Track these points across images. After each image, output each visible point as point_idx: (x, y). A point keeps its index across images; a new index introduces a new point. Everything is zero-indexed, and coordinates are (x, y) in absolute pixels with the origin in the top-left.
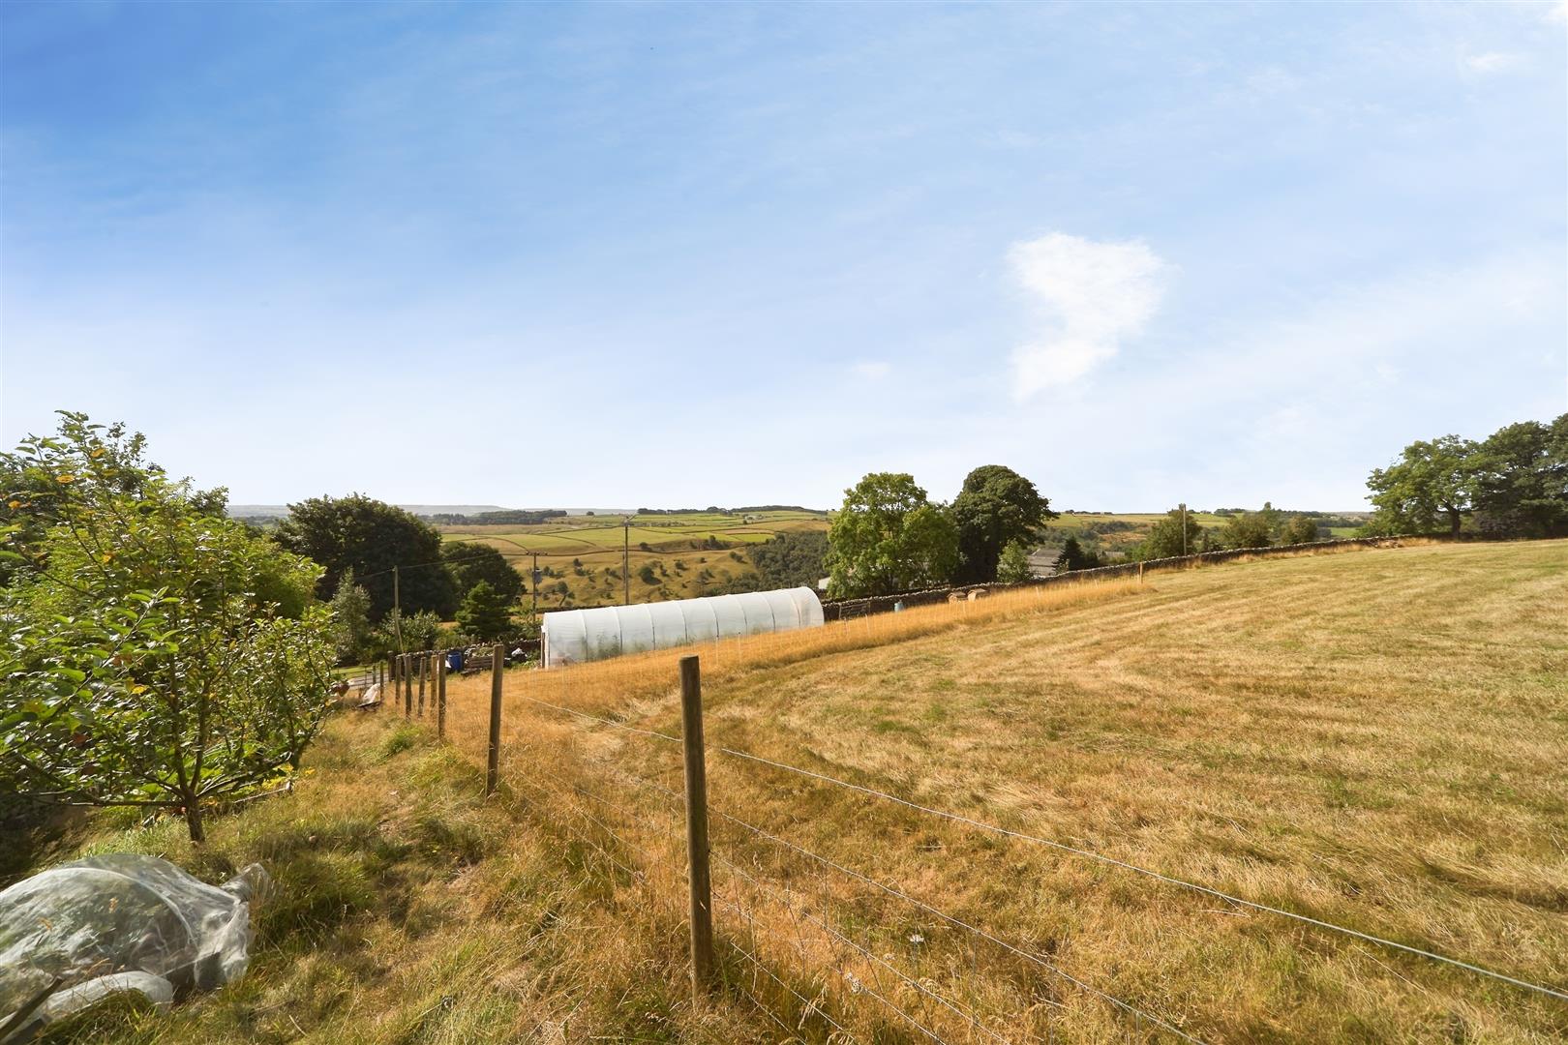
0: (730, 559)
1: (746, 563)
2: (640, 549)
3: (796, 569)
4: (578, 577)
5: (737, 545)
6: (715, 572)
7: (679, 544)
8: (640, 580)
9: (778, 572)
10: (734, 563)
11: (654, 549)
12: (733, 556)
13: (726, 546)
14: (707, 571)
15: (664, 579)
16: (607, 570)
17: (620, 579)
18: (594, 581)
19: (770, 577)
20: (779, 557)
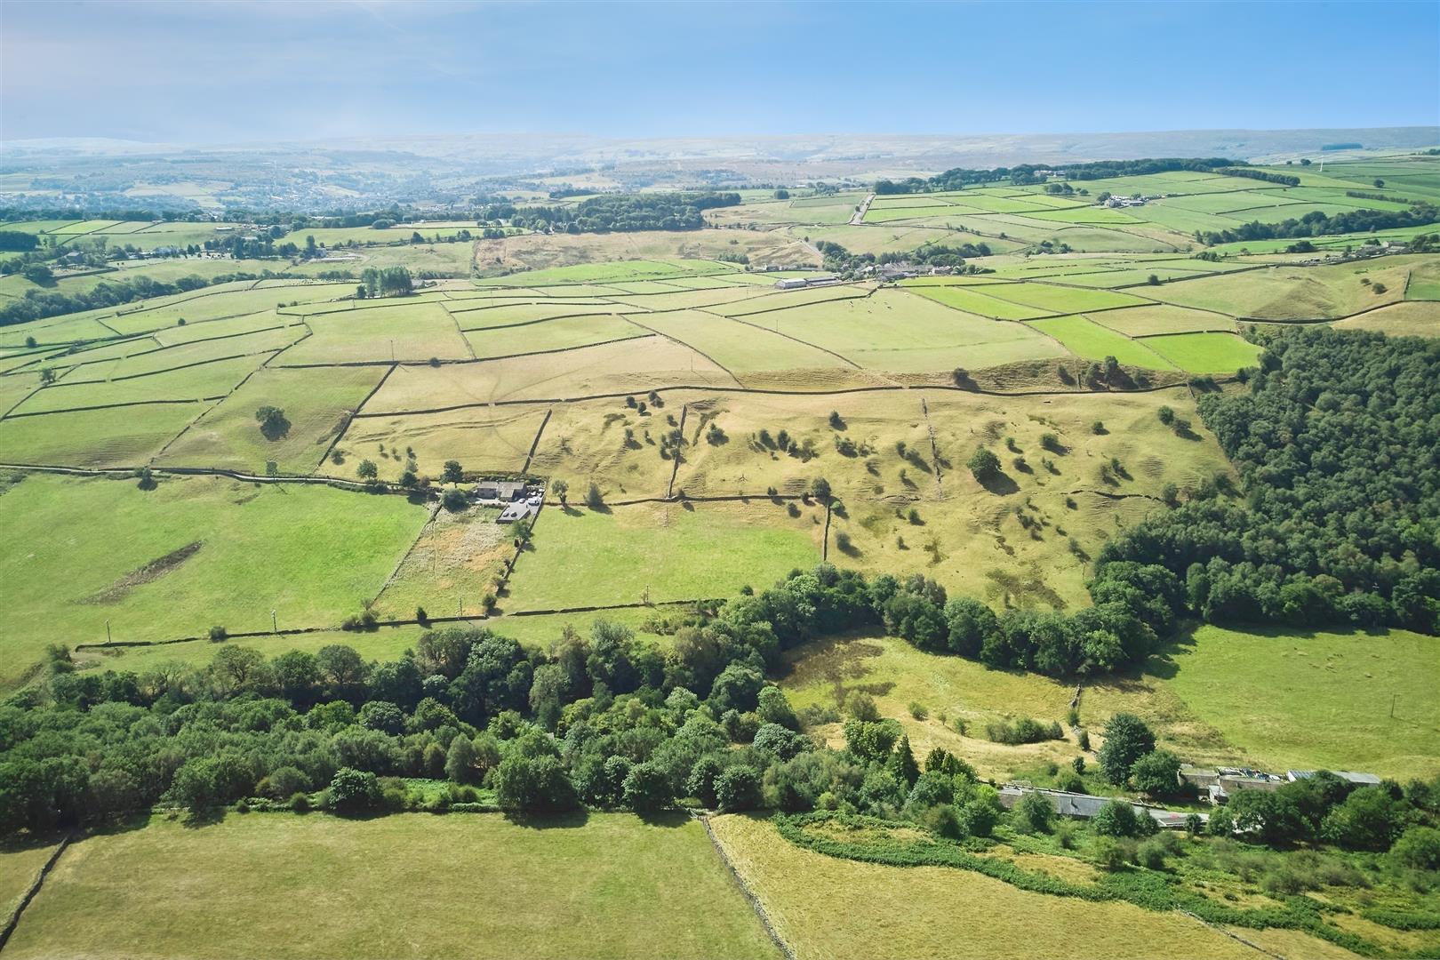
0: (1161, 424)
1: (1198, 438)
2: (952, 382)
3: (1329, 469)
4: (844, 458)
5: (1168, 383)
6: (1130, 464)
7: (1034, 370)
8: (970, 477)
9: (1284, 480)
10: (1170, 437)
11: (981, 383)
12: (1167, 417)
13: (1141, 382)
14: (1115, 463)
15: (1021, 479)
16: (901, 448)
17: (928, 470)
18: (876, 473)
19: (1270, 493)
20: (1284, 434)
